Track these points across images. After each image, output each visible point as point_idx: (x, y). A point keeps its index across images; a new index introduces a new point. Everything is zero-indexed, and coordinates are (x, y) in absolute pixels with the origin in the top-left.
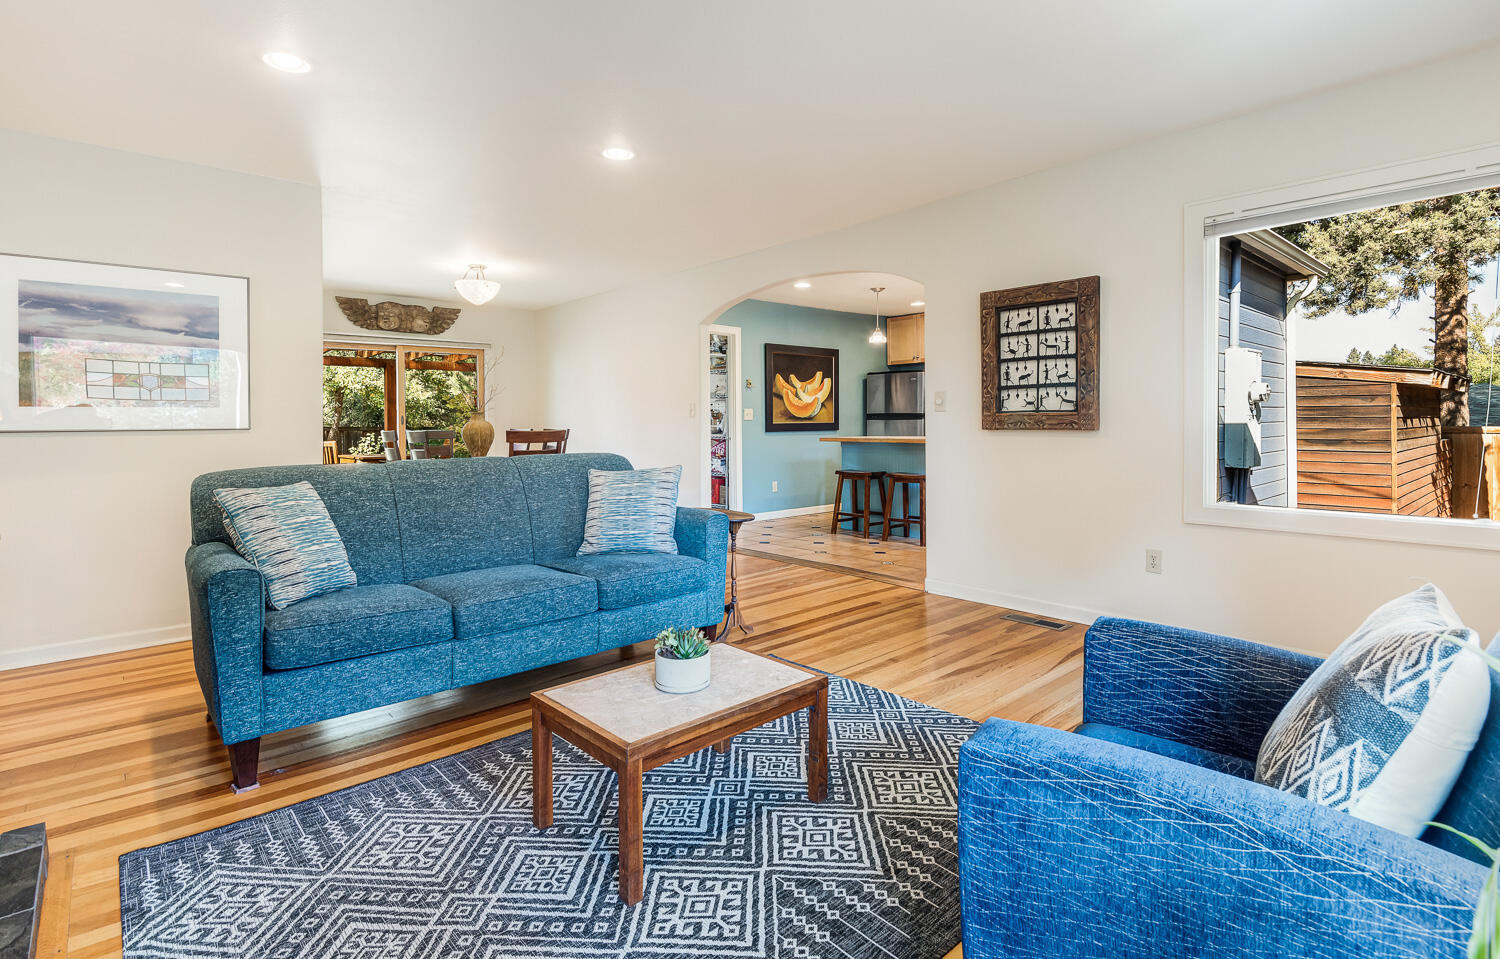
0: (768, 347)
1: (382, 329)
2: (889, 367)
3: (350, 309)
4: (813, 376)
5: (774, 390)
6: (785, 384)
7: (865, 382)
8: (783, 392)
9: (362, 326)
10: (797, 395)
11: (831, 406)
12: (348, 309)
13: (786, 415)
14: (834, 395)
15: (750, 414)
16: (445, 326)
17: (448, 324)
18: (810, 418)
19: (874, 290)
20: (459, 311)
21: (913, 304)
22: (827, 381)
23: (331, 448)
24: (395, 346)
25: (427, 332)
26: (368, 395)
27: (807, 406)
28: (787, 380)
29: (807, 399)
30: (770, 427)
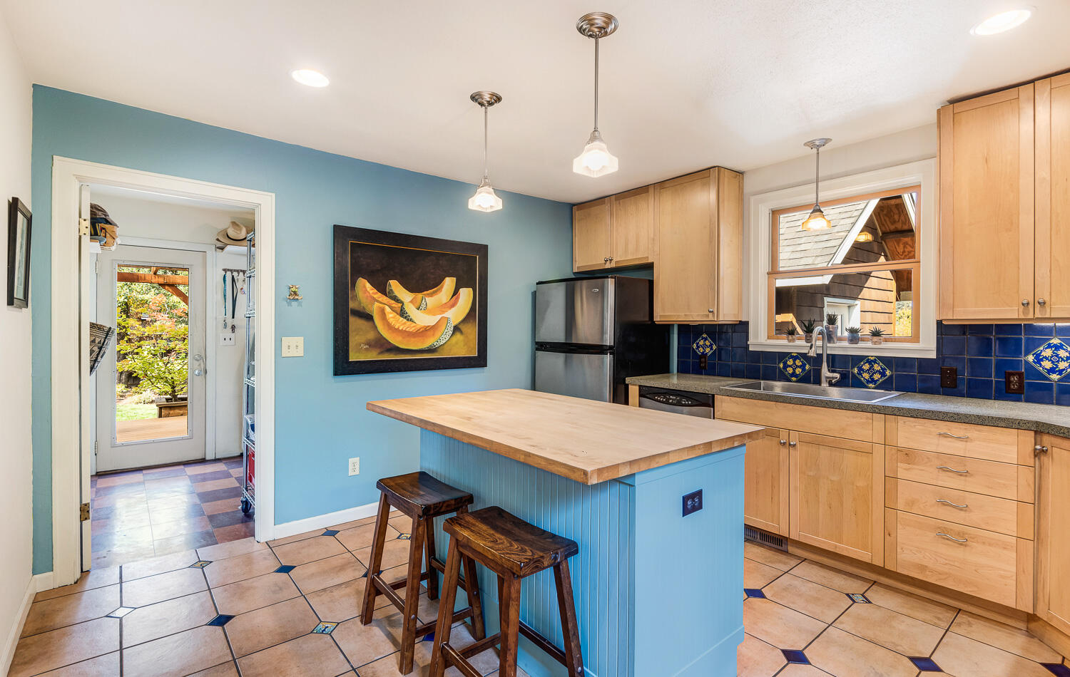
0: (341, 233)
2: (574, 273)
4: (436, 283)
5: (352, 305)
6: (378, 296)
7: (534, 294)
8: (374, 310)
10: (403, 313)
11: (472, 331)
13: (381, 346)
14: (479, 314)
15: (295, 346)
18: (431, 350)
22: (466, 294)
27: (426, 331)
28: (382, 289)
29: (423, 319)
30: (344, 366)
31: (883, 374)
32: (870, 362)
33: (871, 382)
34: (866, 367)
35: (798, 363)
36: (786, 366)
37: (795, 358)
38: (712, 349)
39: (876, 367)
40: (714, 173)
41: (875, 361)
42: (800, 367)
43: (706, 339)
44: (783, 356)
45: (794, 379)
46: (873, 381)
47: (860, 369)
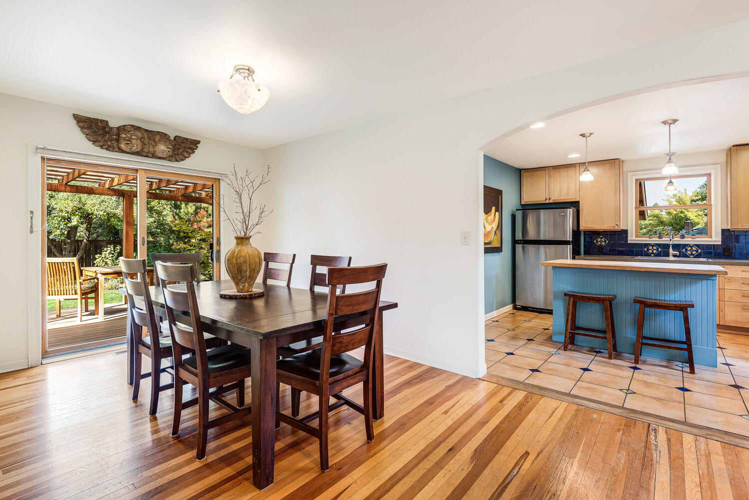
1: (123, 151)
2: (522, 205)
3: (89, 128)
4: (491, 210)
9: (101, 147)
11: (499, 233)
12: (88, 128)
16: (186, 155)
17: (189, 154)
19: (583, 135)
20: (198, 142)
21: (570, 156)
22: (497, 214)
23: (73, 263)
24: (137, 170)
25: (169, 158)
26: (109, 220)
27: (488, 233)
29: (488, 228)
31: (697, 251)
32: (691, 247)
33: (691, 255)
34: (689, 249)
35: (655, 248)
36: (648, 249)
37: (653, 246)
38: (605, 242)
39: (694, 249)
40: (617, 162)
41: (693, 246)
42: (656, 250)
43: (602, 238)
44: (646, 245)
45: (652, 255)
46: (692, 254)
47: (686, 250)
